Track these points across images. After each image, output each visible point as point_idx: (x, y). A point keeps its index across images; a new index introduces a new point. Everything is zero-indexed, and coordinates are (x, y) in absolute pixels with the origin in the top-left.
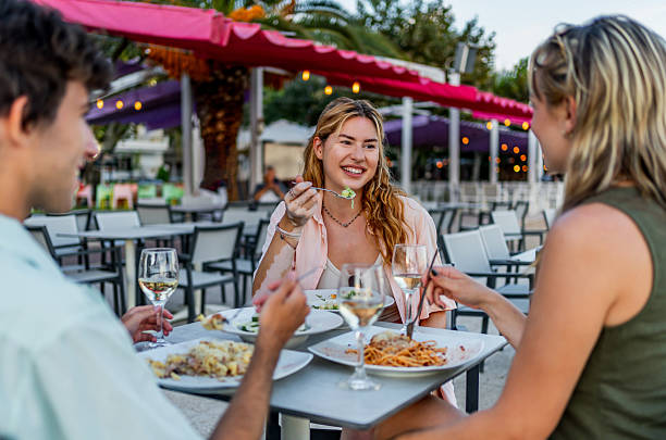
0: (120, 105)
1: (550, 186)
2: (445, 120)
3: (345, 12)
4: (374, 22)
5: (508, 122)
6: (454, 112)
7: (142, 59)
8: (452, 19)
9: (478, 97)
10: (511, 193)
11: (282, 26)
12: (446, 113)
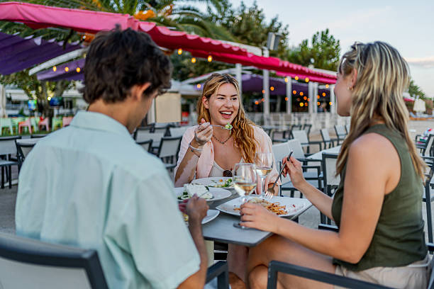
0: (67, 69)
1: (321, 114)
2: (260, 77)
3: (202, 14)
4: (217, 19)
5: (297, 78)
6: (266, 72)
7: (81, 42)
8: (263, 17)
9: (280, 64)
10: (299, 119)
11: (166, 23)
12: (261, 73)
